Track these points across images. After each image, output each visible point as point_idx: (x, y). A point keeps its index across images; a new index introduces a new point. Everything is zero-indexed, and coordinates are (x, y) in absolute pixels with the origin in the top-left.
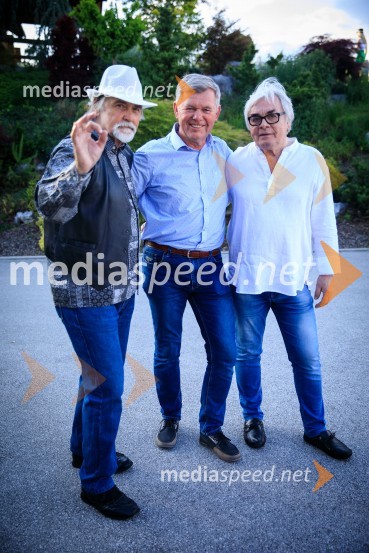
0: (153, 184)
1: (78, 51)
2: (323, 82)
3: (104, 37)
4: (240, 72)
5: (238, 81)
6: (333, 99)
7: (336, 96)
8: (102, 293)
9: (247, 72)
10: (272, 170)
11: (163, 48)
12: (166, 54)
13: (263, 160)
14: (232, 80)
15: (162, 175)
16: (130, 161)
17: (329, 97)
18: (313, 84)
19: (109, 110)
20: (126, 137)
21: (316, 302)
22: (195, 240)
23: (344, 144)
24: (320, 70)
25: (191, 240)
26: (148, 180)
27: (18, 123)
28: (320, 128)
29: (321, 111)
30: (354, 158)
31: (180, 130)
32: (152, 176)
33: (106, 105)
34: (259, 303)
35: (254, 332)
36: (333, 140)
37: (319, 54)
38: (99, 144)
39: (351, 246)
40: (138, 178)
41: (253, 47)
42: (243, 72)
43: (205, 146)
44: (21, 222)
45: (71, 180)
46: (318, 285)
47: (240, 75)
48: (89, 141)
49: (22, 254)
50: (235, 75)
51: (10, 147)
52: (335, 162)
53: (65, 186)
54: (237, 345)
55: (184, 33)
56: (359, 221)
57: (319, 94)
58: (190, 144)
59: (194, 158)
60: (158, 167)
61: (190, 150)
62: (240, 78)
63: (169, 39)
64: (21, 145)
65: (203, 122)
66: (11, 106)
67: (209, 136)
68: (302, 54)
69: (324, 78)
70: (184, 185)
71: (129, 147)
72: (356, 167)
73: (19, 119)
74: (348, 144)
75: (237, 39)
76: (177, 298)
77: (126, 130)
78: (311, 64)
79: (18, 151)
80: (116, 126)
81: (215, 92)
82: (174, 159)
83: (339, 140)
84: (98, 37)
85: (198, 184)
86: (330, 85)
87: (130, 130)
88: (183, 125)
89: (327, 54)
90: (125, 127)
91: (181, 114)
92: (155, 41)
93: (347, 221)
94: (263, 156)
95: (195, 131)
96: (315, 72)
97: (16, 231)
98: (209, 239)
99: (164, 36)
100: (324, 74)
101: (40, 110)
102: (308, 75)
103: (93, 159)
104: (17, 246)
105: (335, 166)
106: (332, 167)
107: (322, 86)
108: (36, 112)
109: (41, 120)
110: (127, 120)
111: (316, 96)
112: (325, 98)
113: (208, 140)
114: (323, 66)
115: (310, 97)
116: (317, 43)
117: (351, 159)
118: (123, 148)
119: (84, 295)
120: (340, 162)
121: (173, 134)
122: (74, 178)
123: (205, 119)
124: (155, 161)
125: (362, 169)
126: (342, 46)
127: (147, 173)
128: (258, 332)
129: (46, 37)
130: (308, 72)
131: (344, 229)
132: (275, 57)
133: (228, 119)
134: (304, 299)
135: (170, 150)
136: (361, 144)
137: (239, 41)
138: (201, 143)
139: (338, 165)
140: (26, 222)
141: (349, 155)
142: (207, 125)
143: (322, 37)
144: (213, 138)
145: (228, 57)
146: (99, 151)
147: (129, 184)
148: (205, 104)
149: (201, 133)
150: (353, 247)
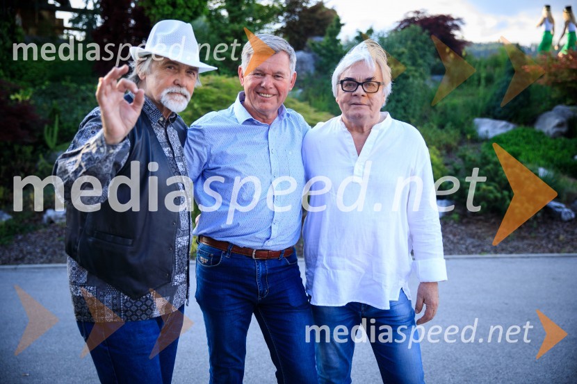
0: (211, 165)
1: (133, 22)
2: (420, 61)
3: (163, 6)
4: (324, 48)
5: (322, 59)
6: (433, 81)
7: (437, 78)
8: (139, 304)
9: (332, 48)
10: (359, 152)
11: (234, 18)
12: (236, 26)
13: (349, 140)
14: (314, 57)
15: (223, 154)
16: (183, 137)
17: (429, 78)
18: (409, 63)
19: (156, 73)
20: (178, 105)
21: (418, 317)
22: (264, 235)
23: (447, 132)
24: (417, 48)
25: (258, 235)
26: (205, 161)
27: (55, 102)
28: (418, 113)
29: (419, 93)
30: (460, 148)
31: (246, 100)
32: (210, 155)
33: (153, 66)
34: (345, 317)
35: (340, 356)
36: (435, 127)
37: (415, 30)
38: (133, 107)
39: (461, 252)
40: (192, 157)
41: (338, 20)
42: (326, 48)
43: (277, 119)
44: (51, 221)
45: (99, 151)
46: (419, 294)
47: (324, 52)
48: (121, 103)
49: (50, 262)
50: (317, 51)
51: (42, 131)
52: (438, 152)
53: (90, 159)
54: (318, 373)
55: (258, 5)
56: (468, 223)
57: (417, 74)
58: (258, 117)
59: (263, 133)
60: (217, 144)
61: (258, 124)
62: (323, 55)
63: (240, 9)
64: (56, 128)
65: (274, 91)
66: (47, 83)
67: (282, 107)
68: (396, 30)
69: (422, 57)
70: (250, 166)
71: (182, 119)
72: (463, 157)
73: (56, 97)
74: (452, 132)
75: (319, 12)
76: (240, 311)
77: (177, 97)
78: (406, 40)
79: (52, 136)
80: (166, 91)
81: (289, 56)
82: (238, 135)
83: (442, 126)
84: (157, 7)
85: (267, 165)
86: (429, 64)
87: (182, 97)
88: (249, 93)
89: (424, 30)
90: (175, 93)
91: (247, 81)
92: (224, 13)
93: (455, 222)
94: (349, 135)
95: (264, 101)
96: (410, 49)
97: (45, 233)
98: (281, 234)
99: (234, 6)
100: (422, 53)
101: (83, 88)
102: (403, 53)
103: (125, 125)
104: (44, 252)
105: (438, 156)
106: (435, 158)
107: (420, 66)
108: (78, 90)
109: (84, 99)
110: (180, 86)
111: (413, 76)
112: (424, 79)
113: (280, 112)
114: (420, 44)
115: (406, 77)
116: (413, 18)
117: (457, 149)
118: (173, 120)
119: (114, 305)
120: (444, 152)
121: (237, 105)
122: (102, 150)
123: (276, 87)
124: (214, 137)
125: (470, 160)
126: (441, 22)
127: (204, 152)
128: (346, 356)
129: (95, 5)
130: (402, 49)
131: (451, 232)
132: (364, 32)
133: (310, 101)
134: (403, 311)
135: (232, 123)
136: (468, 132)
137: (322, 14)
138: (271, 116)
139: (442, 155)
140: (57, 222)
141: (454, 144)
142: (279, 94)
143: (418, 12)
144: (287, 110)
145: (311, 32)
146: (134, 115)
147: (180, 164)
148: (277, 69)
149: (271, 104)
150: (463, 253)
